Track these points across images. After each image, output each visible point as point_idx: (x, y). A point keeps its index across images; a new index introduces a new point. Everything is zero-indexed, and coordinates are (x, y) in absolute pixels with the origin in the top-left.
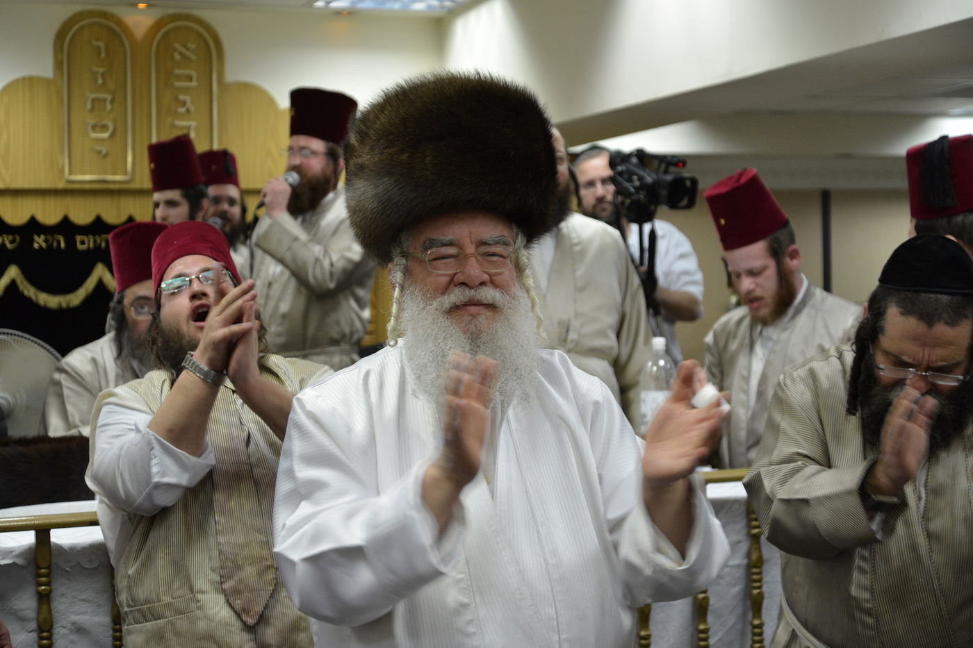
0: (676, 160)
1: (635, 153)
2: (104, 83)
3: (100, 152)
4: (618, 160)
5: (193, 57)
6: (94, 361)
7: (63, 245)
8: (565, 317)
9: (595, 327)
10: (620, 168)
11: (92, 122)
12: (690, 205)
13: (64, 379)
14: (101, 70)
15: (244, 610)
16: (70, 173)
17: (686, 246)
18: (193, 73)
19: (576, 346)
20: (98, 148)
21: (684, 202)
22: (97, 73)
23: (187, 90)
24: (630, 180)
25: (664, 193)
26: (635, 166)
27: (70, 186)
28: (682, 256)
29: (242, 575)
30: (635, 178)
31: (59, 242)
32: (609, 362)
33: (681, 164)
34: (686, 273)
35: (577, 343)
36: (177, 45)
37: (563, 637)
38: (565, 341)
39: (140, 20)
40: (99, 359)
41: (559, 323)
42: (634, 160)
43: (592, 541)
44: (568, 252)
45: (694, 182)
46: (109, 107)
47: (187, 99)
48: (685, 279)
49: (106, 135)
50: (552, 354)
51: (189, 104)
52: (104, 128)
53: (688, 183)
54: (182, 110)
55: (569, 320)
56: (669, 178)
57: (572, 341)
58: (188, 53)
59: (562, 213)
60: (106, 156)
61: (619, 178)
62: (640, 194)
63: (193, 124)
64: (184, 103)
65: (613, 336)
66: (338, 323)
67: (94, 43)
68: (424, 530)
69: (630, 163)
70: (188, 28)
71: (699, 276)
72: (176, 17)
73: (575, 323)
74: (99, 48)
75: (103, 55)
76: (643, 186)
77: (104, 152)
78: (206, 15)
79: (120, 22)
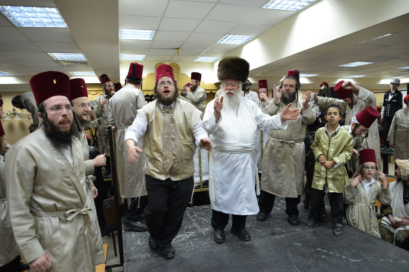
15: (166, 168)
29: (167, 161)
37: (248, 136)
66: (199, 107)
72: (174, 63)
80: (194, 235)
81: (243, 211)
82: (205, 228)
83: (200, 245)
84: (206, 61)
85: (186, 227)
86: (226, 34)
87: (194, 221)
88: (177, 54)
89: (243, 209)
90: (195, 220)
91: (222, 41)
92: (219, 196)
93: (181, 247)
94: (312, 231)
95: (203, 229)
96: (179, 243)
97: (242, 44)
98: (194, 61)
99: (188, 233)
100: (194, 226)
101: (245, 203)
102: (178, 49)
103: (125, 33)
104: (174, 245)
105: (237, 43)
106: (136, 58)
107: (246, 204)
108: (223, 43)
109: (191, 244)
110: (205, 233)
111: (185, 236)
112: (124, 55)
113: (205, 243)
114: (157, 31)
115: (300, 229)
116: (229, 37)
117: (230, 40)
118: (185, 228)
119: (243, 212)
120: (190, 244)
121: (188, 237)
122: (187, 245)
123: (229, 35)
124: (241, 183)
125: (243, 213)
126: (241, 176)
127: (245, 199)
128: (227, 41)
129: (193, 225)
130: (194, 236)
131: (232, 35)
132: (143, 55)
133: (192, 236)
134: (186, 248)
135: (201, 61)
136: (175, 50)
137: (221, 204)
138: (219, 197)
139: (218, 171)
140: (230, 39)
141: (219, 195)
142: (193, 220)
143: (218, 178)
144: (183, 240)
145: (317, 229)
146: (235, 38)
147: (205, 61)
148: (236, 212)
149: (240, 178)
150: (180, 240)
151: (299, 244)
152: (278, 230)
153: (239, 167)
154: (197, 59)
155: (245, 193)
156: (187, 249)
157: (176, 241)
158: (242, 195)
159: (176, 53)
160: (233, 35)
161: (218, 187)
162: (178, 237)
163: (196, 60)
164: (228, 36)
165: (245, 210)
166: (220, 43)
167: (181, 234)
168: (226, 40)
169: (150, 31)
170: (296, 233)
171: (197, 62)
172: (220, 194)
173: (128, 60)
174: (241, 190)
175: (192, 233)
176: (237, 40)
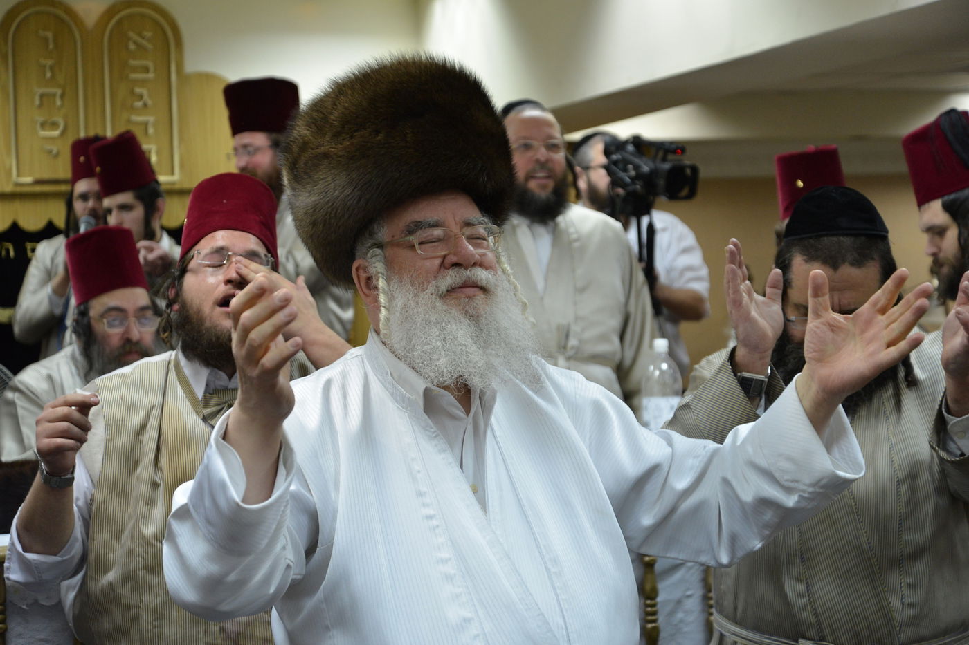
0: (673, 146)
1: (631, 140)
2: (53, 76)
3: (50, 152)
4: (613, 148)
5: (149, 46)
6: (50, 378)
7: (12, 253)
8: (564, 322)
9: (597, 331)
10: (615, 157)
11: (40, 119)
12: (691, 195)
13: (18, 398)
14: (49, 62)
16: (18, 175)
17: (690, 239)
18: (150, 65)
19: (576, 353)
20: (48, 147)
21: (685, 192)
22: (44, 67)
23: (143, 83)
24: (625, 170)
25: (661, 182)
26: (632, 154)
27: (18, 189)
28: (686, 251)
30: (630, 167)
31: (8, 251)
32: (612, 368)
33: (679, 151)
34: (690, 268)
35: (578, 350)
36: (131, 34)
38: (565, 347)
39: (90, 6)
40: (55, 376)
41: (558, 328)
42: (630, 148)
44: (567, 249)
45: (695, 170)
46: (58, 102)
47: (144, 92)
48: (689, 275)
49: (56, 133)
51: (146, 97)
52: (54, 125)
53: (688, 171)
54: (139, 104)
55: (569, 325)
56: (666, 166)
57: (573, 348)
58: (144, 43)
59: (559, 206)
60: (57, 156)
61: (614, 168)
62: (635, 184)
63: (151, 119)
64: (141, 97)
65: (616, 340)
67: (41, 33)
69: (626, 152)
70: (143, 16)
71: (704, 272)
73: (575, 328)
74: (46, 40)
75: (51, 46)
76: (639, 176)
77: (55, 151)
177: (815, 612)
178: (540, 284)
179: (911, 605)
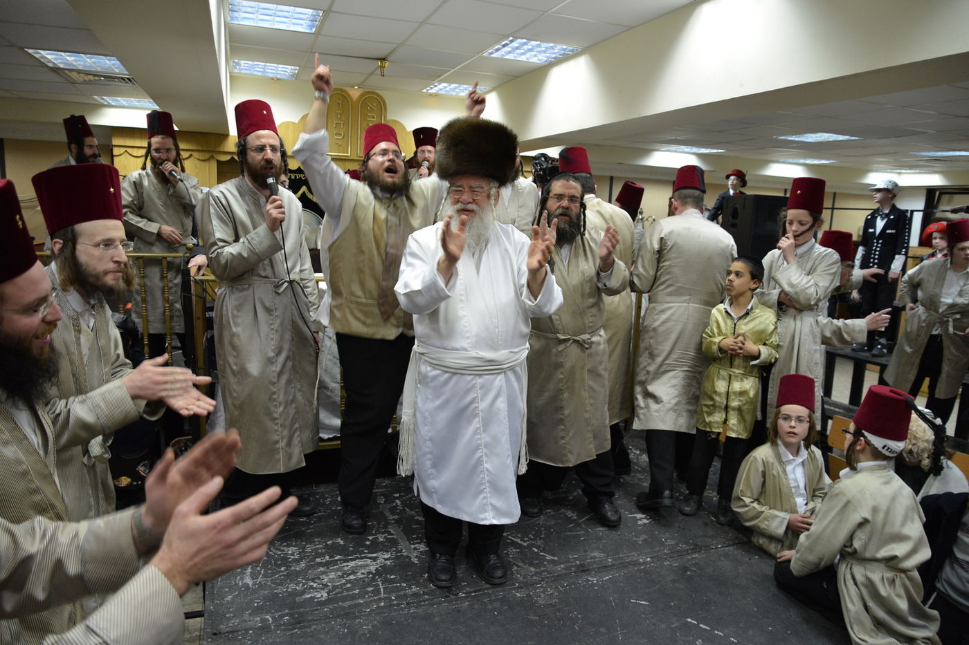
2: (340, 117)
3: (338, 144)
5: (375, 109)
9: (524, 222)
11: (336, 132)
14: (339, 112)
18: (375, 115)
20: (338, 142)
36: (369, 104)
37: (500, 330)
39: (355, 93)
41: (511, 219)
43: (512, 294)
44: (517, 193)
46: (342, 127)
49: (341, 138)
50: (508, 227)
52: (340, 134)
58: (373, 107)
59: (515, 177)
60: (340, 146)
67: (337, 101)
68: (441, 283)
70: (373, 97)
72: (369, 93)
73: (517, 220)
74: (339, 103)
75: (341, 106)
77: (340, 144)
78: (380, 92)
79: (347, 93)
80: (388, 563)
81: (481, 513)
82: (417, 543)
83: (402, 593)
84: (454, 93)
85: (370, 538)
86: (507, 37)
87: (393, 522)
88: (378, 72)
89: (483, 509)
90: (396, 517)
91: (497, 50)
92: (430, 471)
93: (354, 597)
94: (677, 566)
95: (412, 546)
96: (349, 585)
97: (546, 63)
98: (425, 91)
99: (374, 555)
100: (393, 535)
101: (489, 495)
102: (382, 59)
103: (244, 9)
104: (337, 590)
105: (535, 60)
106: (272, 71)
107: (490, 497)
108: (500, 57)
109: (380, 589)
110: (417, 557)
111: (367, 565)
112: (242, 62)
113: (414, 589)
114: (327, 12)
115: (649, 559)
116: (515, 44)
117: (518, 51)
118: (369, 540)
119: (482, 516)
120: (377, 592)
121: (373, 569)
122: (368, 592)
123: (516, 38)
124: (479, 445)
125: (483, 520)
126: (478, 429)
127: (488, 485)
128: (510, 52)
129: (390, 533)
130: (389, 566)
131: (522, 38)
132: (293, 67)
133: (384, 566)
134: (365, 602)
135: (440, 92)
136: (375, 61)
137: (433, 490)
138: (430, 475)
139: (427, 411)
140: (517, 48)
141: (429, 469)
142: (391, 517)
143: (426, 428)
144: (360, 576)
145: (688, 560)
146: (530, 47)
147: (451, 93)
148: (468, 514)
149: (476, 432)
150: (352, 577)
151: (643, 602)
152: (595, 558)
153: (475, 405)
154: (432, 86)
155: (487, 470)
156: (368, 604)
157: (343, 578)
158: (482, 476)
159: (377, 68)
160: (524, 41)
161: (427, 450)
162: (349, 567)
163: (428, 88)
164: (511, 41)
165: (486, 511)
166: (492, 56)
167: (357, 558)
168: (507, 49)
169: (310, 11)
170: (638, 571)
171: (431, 95)
172: (431, 468)
173: (252, 75)
174: (479, 461)
175: (386, 556)
176: (535, 53)
177: (563, 327)
178: (507, 204)
179: (591, 322)
